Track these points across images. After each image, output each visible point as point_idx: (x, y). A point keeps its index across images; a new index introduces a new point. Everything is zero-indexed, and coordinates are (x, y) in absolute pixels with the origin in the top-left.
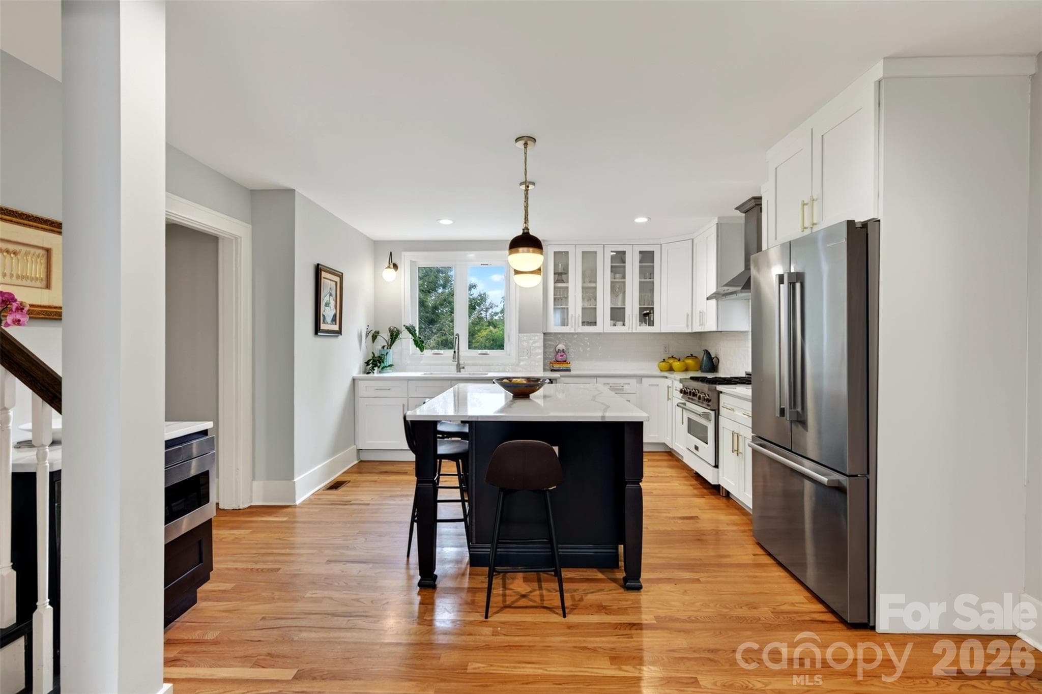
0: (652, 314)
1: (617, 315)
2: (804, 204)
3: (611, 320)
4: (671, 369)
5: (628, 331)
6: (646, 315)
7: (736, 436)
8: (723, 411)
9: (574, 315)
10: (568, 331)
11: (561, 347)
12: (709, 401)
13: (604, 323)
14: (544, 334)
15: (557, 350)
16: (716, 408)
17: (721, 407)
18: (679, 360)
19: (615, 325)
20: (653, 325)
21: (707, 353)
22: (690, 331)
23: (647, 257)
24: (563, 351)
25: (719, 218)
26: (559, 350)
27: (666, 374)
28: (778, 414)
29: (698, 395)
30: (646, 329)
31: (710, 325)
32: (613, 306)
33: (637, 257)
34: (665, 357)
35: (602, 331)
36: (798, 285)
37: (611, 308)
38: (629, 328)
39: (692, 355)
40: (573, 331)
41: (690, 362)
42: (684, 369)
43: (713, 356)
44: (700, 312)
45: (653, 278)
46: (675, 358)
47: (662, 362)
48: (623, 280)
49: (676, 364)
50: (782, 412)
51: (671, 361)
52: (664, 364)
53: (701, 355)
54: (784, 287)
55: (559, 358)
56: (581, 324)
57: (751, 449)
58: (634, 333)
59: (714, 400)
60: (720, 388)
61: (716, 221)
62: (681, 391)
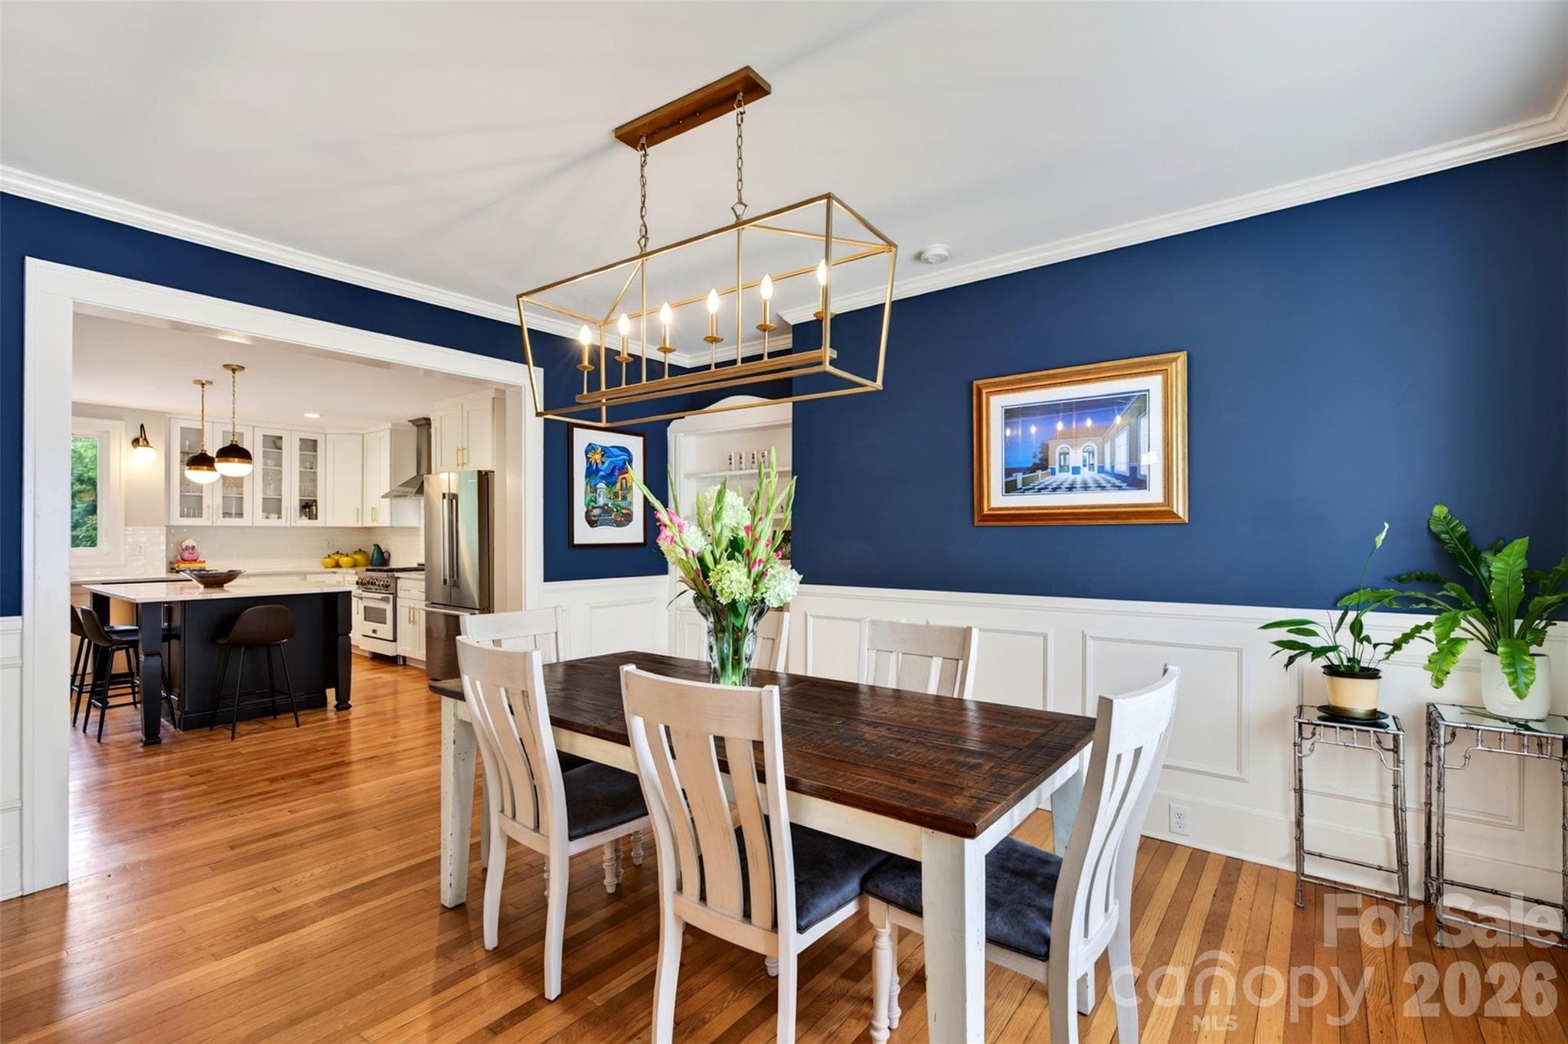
0: (314, 508)
1: (273, 506)
2: (458, 450)
3: (263, 512)
4: (338, 565)
5: (286, 526)
6: (308, 508)
7: (411, 610)
8: (400, 593)
9: (211, 505)
10: (203, 524)
11: (189, 542)
12: (387, 586)
13: (254, 514)
14: (167, 527)
15: (184, 547)
16: (393, 591)
17: (398, 590)
18: (347, 555)
19: (267, 518)
20: (316, 518)
21: (378, 547)
22: (360, 526)
23: (310, 446)
24: (193, 547)
25: (392, 424)
26: (186, 547)
27: (334, 570)
28: (442, 583)
29: (377, 583)
30: (305, 522)
31: (384, 521)
32: (265, 496)
33: (297, 444)
34: (330, 552)
35: (250, 525)
36: (454, 501)
37: (264, 499)
38: (286, 522)
39: (360, 550)
40: (209, 523)
41: (358, 557)
42: (352, 564)
43: (383, 551)
44: (373, 508)
45: (316, 468)
46: (341, 554)
47: (326, 558)
48: (277, 468)
49: (344, 560)
50: (445, 581)
51: (336, 557)
52: (328, 560)
53: (371, 550)
54: (445, 501)
55: (186, 555)
56: (221, 515)
57: (424, 612)
58: (293, 527)
59: (392, 585)
60: (397, 575)
61: (390, 426)
62: (357, 583)
